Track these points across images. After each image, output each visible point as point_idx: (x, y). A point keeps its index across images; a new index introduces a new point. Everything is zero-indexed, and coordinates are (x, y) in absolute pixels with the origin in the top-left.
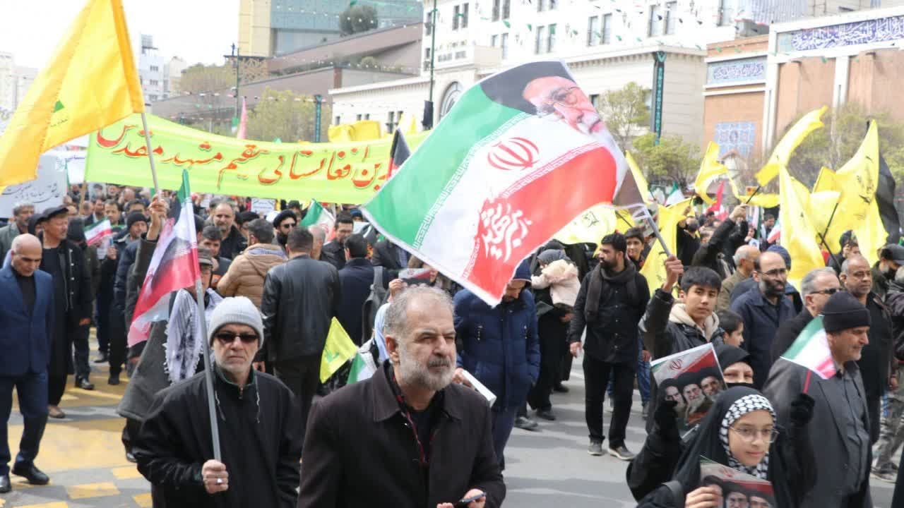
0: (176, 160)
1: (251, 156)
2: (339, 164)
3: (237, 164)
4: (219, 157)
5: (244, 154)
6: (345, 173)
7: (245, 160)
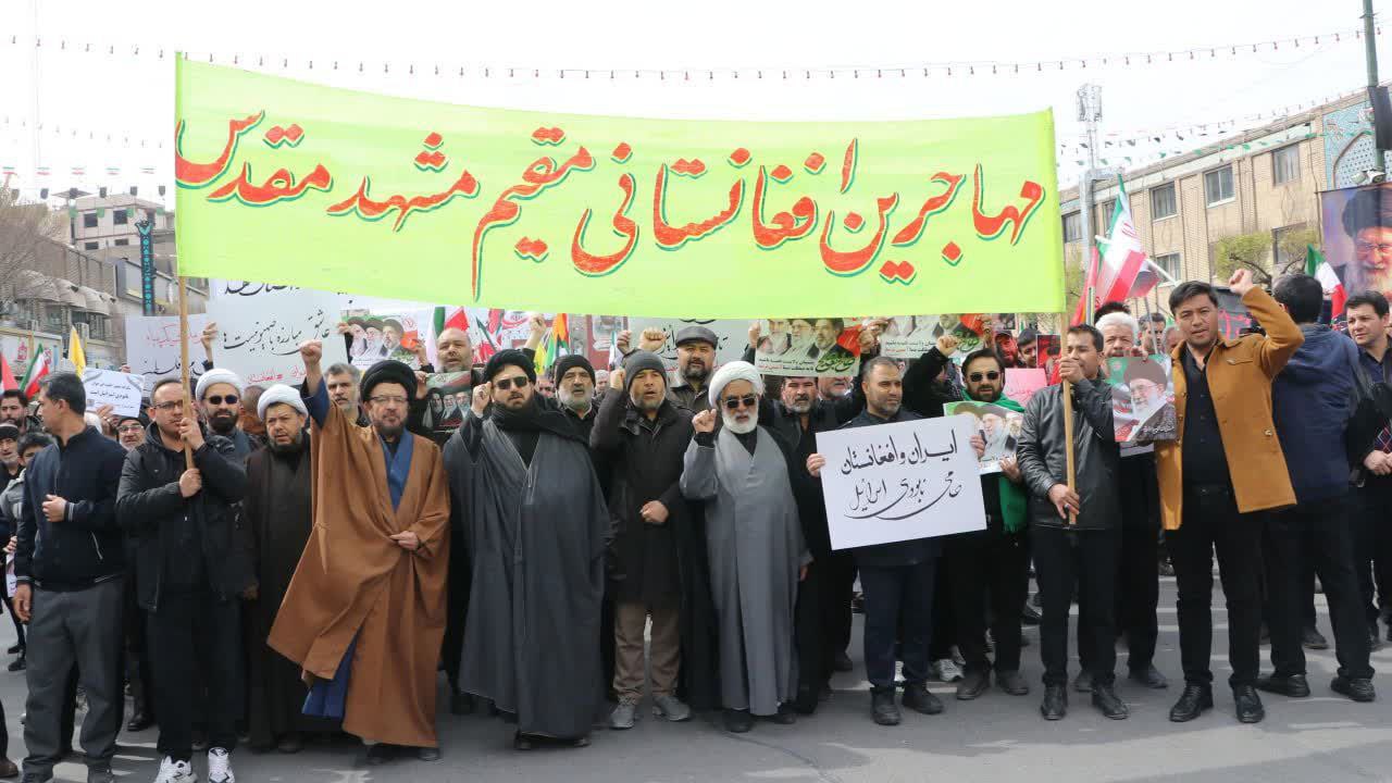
0: (365, 203)
1: (545, 179)
2: (780, 200)
3: (514, 201)
4: (467, 183)
5: (529, 175)
6: (802, 223)
7: (534, 189)
